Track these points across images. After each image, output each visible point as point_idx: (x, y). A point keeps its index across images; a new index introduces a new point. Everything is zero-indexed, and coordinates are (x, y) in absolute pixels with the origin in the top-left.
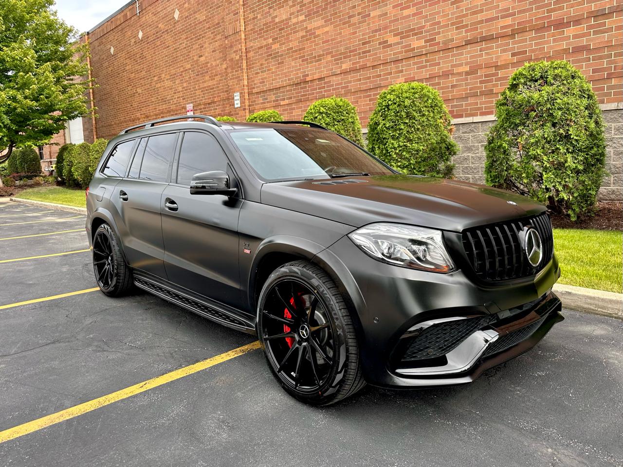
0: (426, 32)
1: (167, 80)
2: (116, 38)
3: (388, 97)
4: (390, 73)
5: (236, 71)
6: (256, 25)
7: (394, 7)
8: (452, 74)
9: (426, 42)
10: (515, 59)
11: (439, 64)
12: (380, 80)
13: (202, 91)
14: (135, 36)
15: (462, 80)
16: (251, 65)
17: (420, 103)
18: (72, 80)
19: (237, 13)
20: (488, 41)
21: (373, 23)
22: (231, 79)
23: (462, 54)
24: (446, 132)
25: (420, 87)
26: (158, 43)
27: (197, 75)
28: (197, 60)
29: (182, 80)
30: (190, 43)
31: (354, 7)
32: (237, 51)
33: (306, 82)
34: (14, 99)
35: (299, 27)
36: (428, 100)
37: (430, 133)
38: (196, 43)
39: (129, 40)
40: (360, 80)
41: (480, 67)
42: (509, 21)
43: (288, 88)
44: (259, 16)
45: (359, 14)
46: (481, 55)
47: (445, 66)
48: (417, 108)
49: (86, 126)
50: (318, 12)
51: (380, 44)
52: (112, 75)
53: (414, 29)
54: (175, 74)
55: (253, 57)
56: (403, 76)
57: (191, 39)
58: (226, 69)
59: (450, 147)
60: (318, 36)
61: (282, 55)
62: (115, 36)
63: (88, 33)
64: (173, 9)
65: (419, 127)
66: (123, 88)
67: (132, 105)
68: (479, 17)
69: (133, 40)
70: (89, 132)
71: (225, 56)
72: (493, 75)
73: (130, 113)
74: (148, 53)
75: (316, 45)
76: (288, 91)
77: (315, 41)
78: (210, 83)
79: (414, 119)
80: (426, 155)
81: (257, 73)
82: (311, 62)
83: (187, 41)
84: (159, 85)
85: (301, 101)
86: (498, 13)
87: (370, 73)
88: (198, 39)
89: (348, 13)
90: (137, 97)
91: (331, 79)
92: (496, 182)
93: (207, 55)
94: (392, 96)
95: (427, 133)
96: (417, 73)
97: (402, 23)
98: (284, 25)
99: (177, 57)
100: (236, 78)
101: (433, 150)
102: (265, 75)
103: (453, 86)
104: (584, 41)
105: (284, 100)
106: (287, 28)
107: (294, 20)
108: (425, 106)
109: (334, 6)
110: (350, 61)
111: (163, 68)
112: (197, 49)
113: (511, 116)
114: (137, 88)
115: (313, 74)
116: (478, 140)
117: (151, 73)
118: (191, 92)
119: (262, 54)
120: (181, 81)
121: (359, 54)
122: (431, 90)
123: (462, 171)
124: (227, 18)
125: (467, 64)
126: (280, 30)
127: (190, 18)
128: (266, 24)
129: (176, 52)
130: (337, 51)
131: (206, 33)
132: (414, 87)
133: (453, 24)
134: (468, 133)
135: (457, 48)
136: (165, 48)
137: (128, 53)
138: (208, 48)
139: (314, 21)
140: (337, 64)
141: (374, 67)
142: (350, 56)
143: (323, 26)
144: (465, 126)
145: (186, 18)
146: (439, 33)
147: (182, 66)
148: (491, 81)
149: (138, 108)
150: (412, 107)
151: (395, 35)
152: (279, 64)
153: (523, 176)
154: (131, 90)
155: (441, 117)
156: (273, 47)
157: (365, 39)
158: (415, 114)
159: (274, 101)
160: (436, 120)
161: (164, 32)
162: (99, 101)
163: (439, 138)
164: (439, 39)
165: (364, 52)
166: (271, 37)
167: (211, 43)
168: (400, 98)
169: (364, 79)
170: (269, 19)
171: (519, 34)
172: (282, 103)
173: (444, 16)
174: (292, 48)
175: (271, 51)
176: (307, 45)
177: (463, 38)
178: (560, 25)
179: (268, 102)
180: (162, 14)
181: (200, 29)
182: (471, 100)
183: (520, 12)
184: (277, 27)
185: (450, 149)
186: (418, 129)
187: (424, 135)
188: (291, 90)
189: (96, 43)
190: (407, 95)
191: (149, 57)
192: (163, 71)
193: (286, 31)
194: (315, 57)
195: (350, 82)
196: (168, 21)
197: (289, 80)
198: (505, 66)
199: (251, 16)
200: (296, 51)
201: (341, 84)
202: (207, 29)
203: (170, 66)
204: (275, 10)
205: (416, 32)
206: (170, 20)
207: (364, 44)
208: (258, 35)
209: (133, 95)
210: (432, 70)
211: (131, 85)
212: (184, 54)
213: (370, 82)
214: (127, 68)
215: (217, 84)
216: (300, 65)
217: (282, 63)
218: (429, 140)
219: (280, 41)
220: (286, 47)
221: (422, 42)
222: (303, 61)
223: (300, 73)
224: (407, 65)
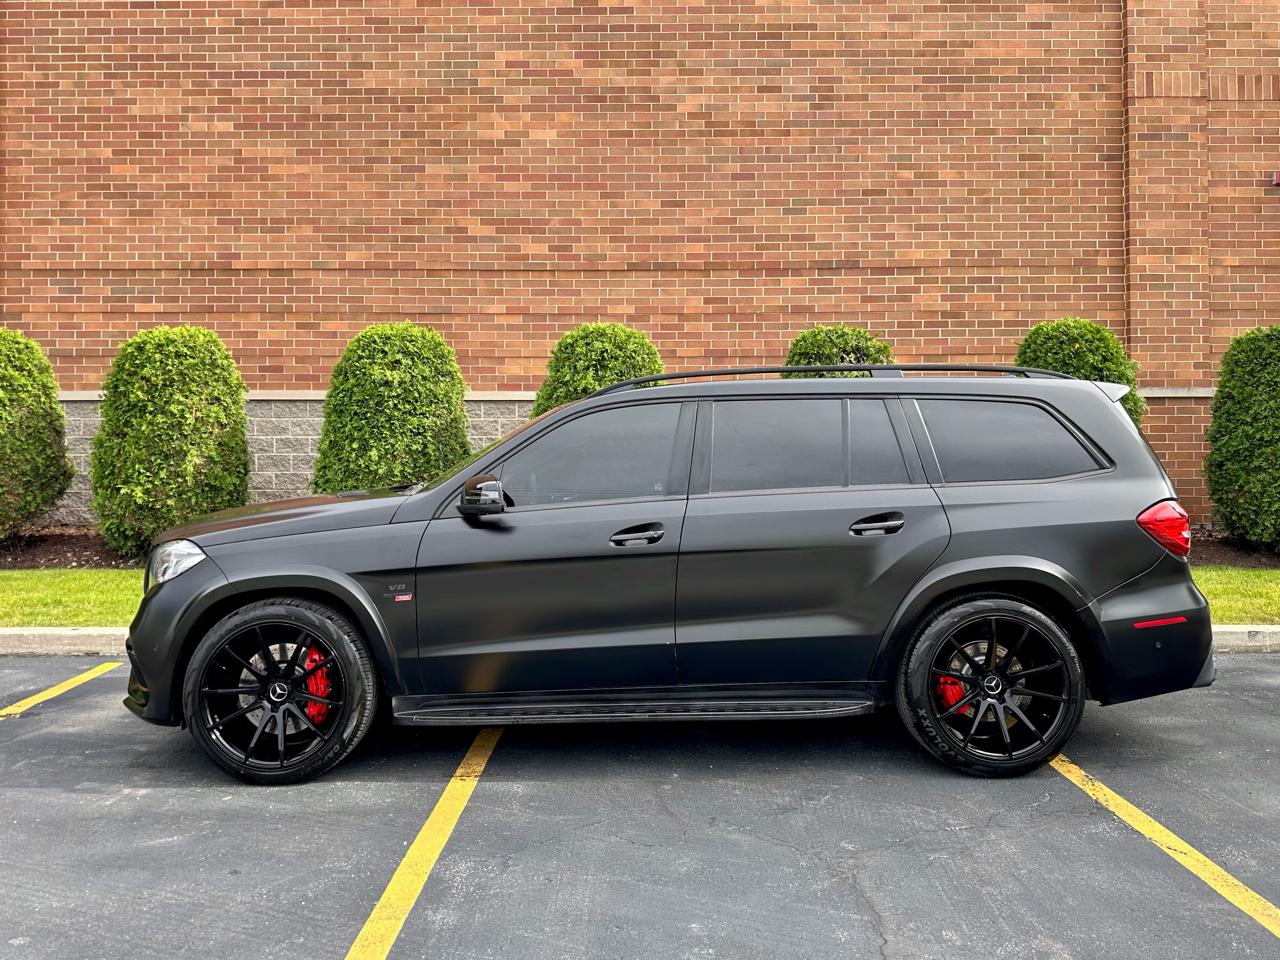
0: (551, 231)
4: (474, 292)
6: (54, 102)
7: (482, 169)
9: (551, 249)
10: (710, 309)
11: (578, 293)
12: (449, 301)
20: (667, 273)
21: (432, 186)
23: (621, 284)
31: (383, 143)
33: (228, 270)
35: (212, 144)
40: (396, 291)
41: (654, 311)
43: (165, 275)
44: (65, 84)
45: (395, 160)
46: (655, 293)
47: (590, 299)
50: (278, 126)
51: (448, 230)
53: (526, 221)
55: (28, 178)
56: (501, 302)
60: (276, 177)
61: (147, 196)
68: (651, 231)
72: (675, 327)
75: (267, 195)
76: (159, 282)
77: (263, 186)
81: (46, 222)
82: (248, 230)
85: (210, 311)
86: (683, 232)
87: (421, 282)
89: (366, 152)
91: (312, 276)
97: (500, 204)
98: (160, 127)
102: (77, 231)
104: (806, 300)
105: (149, 300)
106: (170, 136)
107: (195, 125)
110: (369, 248)
115: (256, 256)
119: (69, 178)
121: (395, 239)
125: (629, 302)
126: (147, 135)
128: (94, 109)
130: (333, 221)
133: (604, 230)
135: (612, 273)
139: (265, 144)
140: (333, 248)
141: (432, 272)
142: (369, 239)
143: (290, 161)
146: (578, 240)
148: (672, 336)
151: (484, 223)
152: (132, 213)
156: (115, 170)
157: (410, 213)
159: (106, 299)
164: (578, 249)
165: (407, 239)
166: (107, 145)
170: (105, 101)
171: (716, 272)
172: (138, 307)
173: (587, 213)
174: (184, 186)
175: (108, 179)
176: (239, 189)
177: (624, 257)
178: (774, 270)
179: (79, 299)
183: (716, 239)
184: (134, 127)
188: (176, 282)
193: (168, 144)
194: (263, 221)
195: (369, 291)
197: (170, 256)
198: (695, 317)
200: (199, 196)
201: (342, 290)
204: (127, 85)
205: (532, 228)
207: (405, 221)
208: (56, 128)
210: (564, 301)
213: (421, 300)
216: (213, 230)
217: (150, 213)
219: (141, 162)
220: (163, 178)
221: (544, 249)
222: (220, 222)
223: (212, 247)
224: (511, 283)
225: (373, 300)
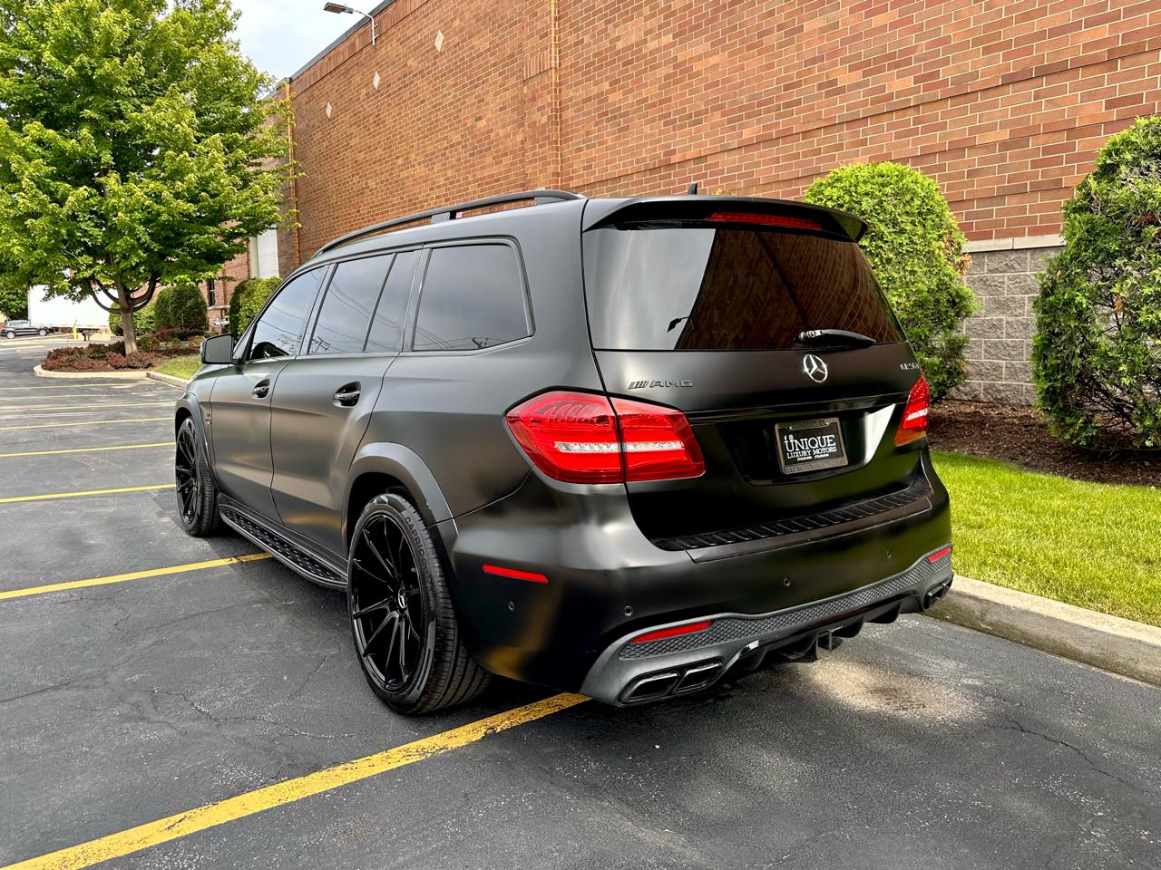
0: (918, 59)
1: (419, 164)
2: (336, 87)
3: (826, 193)
4: (840, 147)
5: (541, 147)
6: (581, 55)
7: (852, 11)
8: (970, 147)
9: (917, 80)
10: (1114, 115)
11: (943, 127)
12: (819, 161)
13: (479, 185)
14: (368, 84)
15: (992, 160)
16: (568, 133)
17: (895, 206)
18: (260, 164)
19: (546, 34)
20: (1055, 76)
21: (808, 44)
22: (531, 162)
23: (995, 105)
24: (950, 269)
25: (897, 173)
26: (406, 95)
27: (471, 155)
28: (472, 127)
29: (445, 164)
30: (461, 94)
31: (771, 13)
32: (543, 107)
33: (670, 165)
34: (157, 197)
35: (661, 58)
36: (912, 199)
37: (916, 269)
38: (471, 94)
39: (358, 91)
40: (777, 160)
41: (1034, 131)
42: (1104, 31)
43: (635, 178)
44: (587, 39)
45: (780, 27)
46: (1037, 107)
47: (957, 131)
48: (888, 216)
49: (282, 248)
50: (698, 26)
51: (821, 87)
52: (328, 155)
53: (892, 56)
54: (434, 153)
55: (572, 118)
56: (865, 152)
57: (463, 87)
58: (523, 142)
59: (957, 300)
60: (699, 73)
61: (626, 114)
62: (334, 85)
63: (291, 80)
64: (434, 32)
65: (891, 255)
66: (345, 179)
67: (358, 211)
68: (1036, 25)
69: (364, 91)
70: (287, 258)
71: (523, 118)
72: (1063, 148)
73: (356, 224)
74: (389, 115)
75: (692, 92)
76: (635, 184)
77: (691, 84)
78: (494, 170)
79: (881, 238)
80: (905, 316)
81: (580, 150)
82: (681, 127)
83: (456, 91)
84: (405, 174)
86: (1079, 16)
87: (797, 147)
88: (476, 87)
89: (759, 26)
90: (368, 196)
91: (719, 159)
92: (1056, 380)
93: (489, 116)
94: (835, 190)
95: (909, 268)
96: (894, 146)
97: (867, 44)
98: (633, 54)
99: (437, 121)
100: (541, 159)
101: (920, 305)
102: (593, 153)
103: (971, 174)
106: (638, 60)
107: (652, 45)
108: (907, 213)
109: (732, 12)
110: (759, 122)
111: (413, 142)
112: (473, 104)
113: (1098, 234)
114: (367, 179)
115: (684, 150)
116: (1022, 288)
117: (392, 151)
118: (460, 186)
119: (589, 112)
120: (443, 165)
121: (778, 108)
122: (920, 180)
123: (986, 351)
124: (528, 44)
125: (1003, 125)
126: (625, 64)
127: (463, 47)
128: (600, 53)
129: (437, 111)
130: (734, 103)
131: (490, 73)
132: (885, 172)
133: (976, 42)
134: (1000, 272)
135: (983, 93)
136: (417, 105)
137: (355, 115)
138: (493, 102)
139: (691, 46)
140: (733, 129)
141: (806, 134)
142: (759, 113)
143: (707, 55)
144: (997, 258)
145: (455, 46)
146: (946, 62)
147: (446, 138)
148: (1058, 161)
149: (368, 217)
150: (878, 214)
151: (852, 69)
152: (620, 130)
153: (1121, 369)
154: (359, 182)
155: (940, 237)
156: (611, 98)
157: (790, 77)
158: (883, 228)
160: (930, 243)
161: (416, 75)
162: (305, 203)
163: (935, 280)
164: (946, 73)
165: (787, 105)
166: (607, 79)
167: (498, 93)
168: (851, 195)
169: (785, 158)
170: (606, 43)
171: (1127, 60)
173: (958, 26)
174: (646, 100)
175: (608, 106)
176: (676, 91)
177: (999, 69)
180: (414, 41)
181: (479, 67)
182: (1010, 203)
183: (1129, 12)
184: (619, 60)
185: (957, 304)
186: (889, 261)
187: (902, 273)
188: (641, 182)
189: (303, 99)
190: (868, 188)
191: (389, 122)
192: (412, 147)
193: (637, 66)
194: (690, 116)
195: (758, 164)
196: (424, 54)
197: (638, 161)
198: (1092, 129)
199: (572, 39)
200: (653, 105)
201: (739, 168)
202: (491, 66)
203: (425, 137)
204: (616, 26)
205: (898, 61)
206: (428, 52)
207: (787, 88)
208: (583, 74)
209: (361, 193)
210: (927, 140)
211: (358, 174)
212: (450, 115)
213: (798, 165)
214: (353, 142)
215: (506, 172)
216: (661, 132)
217: (627, 128)
218: (913, 283)
219: (623, 87)
220: (634, 97)
221: (909, 82)
222: (666, 124)
223: (661, 148)
224: (876, 130)
225: (759, 173)
